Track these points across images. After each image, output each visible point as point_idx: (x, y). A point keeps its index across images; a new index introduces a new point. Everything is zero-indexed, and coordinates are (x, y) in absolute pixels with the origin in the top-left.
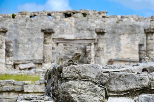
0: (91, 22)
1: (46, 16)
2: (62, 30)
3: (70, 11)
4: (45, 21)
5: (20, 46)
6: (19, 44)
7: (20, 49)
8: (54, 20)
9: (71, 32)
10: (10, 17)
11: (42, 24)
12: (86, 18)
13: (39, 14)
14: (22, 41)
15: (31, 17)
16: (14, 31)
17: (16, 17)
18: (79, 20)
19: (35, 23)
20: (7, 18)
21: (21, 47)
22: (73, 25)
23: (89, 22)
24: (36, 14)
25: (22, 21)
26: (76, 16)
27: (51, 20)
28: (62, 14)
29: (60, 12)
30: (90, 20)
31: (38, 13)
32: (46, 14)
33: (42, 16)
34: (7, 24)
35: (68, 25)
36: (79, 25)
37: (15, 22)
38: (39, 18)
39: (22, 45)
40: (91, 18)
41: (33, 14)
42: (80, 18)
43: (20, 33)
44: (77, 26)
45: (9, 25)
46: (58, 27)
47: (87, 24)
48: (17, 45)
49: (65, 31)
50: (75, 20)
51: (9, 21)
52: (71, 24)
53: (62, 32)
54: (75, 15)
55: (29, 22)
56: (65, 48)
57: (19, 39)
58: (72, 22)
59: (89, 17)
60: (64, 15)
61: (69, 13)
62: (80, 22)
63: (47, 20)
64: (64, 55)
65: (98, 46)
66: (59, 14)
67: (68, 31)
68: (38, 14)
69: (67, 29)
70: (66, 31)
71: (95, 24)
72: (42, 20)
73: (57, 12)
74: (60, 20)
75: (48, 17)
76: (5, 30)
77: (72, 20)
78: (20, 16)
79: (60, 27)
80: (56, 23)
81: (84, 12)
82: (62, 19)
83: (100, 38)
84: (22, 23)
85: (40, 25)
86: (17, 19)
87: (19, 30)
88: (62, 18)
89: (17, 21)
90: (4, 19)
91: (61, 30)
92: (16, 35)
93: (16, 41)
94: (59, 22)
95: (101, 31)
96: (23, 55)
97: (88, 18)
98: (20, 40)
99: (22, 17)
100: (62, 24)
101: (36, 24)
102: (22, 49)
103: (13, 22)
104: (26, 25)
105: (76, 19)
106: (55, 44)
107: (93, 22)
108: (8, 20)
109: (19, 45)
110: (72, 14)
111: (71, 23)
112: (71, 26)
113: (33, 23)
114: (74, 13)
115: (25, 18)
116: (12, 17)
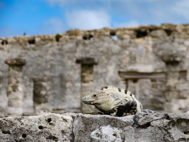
0: (179, 43)
1: (107, 36)
2: (133, 58)
3: (144, 28)
4: (106, 44)
5: (68, 85)
6: (66, 81)
7: (68, 90)
8: (120, 42)
9: (147, 61)
10: (51, 40)
11: (101, 49)
12: (171, 37)
13: (97, 34)
14: (71, 77)
15: (85, 38)
16: (59, 61)
17: (61, 39)
18: (160, 41)
19: (91, 48)
20: (47, 41)
21: (70, 87)
22: (150, 49)
23: (176, 44)
24: (93, 34)
25: (70, 45)
26: (155, 35)
27: (115, 43)
28: (132, 32)
29: (130, 30)
30: (177, 40)
31: (95, 31)
32: (108, 33)
33: (101, 36)
34: (47, 51)
35: (142, 50)
36: (160, 50)
37: (60, 47)
38: (97, 40)
39: (72, 83)
40: (179, 38)
41: (88, 33)
42: (161, 38)
43: (67, 65)
44: (156, 50)
45: (50, 52)
46: (127, 52)
47: (173, 46)
48: (64, 83)
49: (138, 60)
50: (153, 41)
51: (51, 46)
52: (146, 48)
53: (133, 62)
54: (153, 33)
55: (81, 47)
56: (153, 86)
57: (66, 75)
58: (148, 44)
59: (176, 36)
60: (136, 33)
61: (143, 30)
62: (161, 44)
63: (109, 43)
64: (151, 97)
65: (168, 84)
66: (127, 32)
67: (143, 59)
68: (95, 34)
69: (141, 56)
70: (140, 60)
71: (185, 46)
72: (101, 43)
73: (124, 29)
74: (130, 42)
75: (111, 38)
76: (20, 62)
77: (148, 41)
78: (67, 37)
79: (130, 54)
80: (124, 47)
81: (167, 28)
82: (132, 41)
83: (170, 71)
84: (70, 48)
85: (98, 51)
86: (62, 43)
87: (65, 60)
88: (133, 38)
89: (62, 45)
90: (42, 43)
91: (131, 58)
92: (61, 68)
93: (61, 77)
94: (128, 44)
95: (172, 59)
96: (73, 100)
97: (174, 38)
98: (68, 75)
99: (71, 39)
100: (134, 47)
101: (92, 50)
102: (71, 90)
103: (57, 47)
104: (76, 52)
105: (155, 39)
106: (123, 80)
107: (183, 43)
108: (49, 45)
109: (65, 85)
110: (148, 31)
111: (146, 46)
112: (147, 51)
113: (88, 48)
114: (151, 30)
115: (75, 41)
116: (54, 39)
